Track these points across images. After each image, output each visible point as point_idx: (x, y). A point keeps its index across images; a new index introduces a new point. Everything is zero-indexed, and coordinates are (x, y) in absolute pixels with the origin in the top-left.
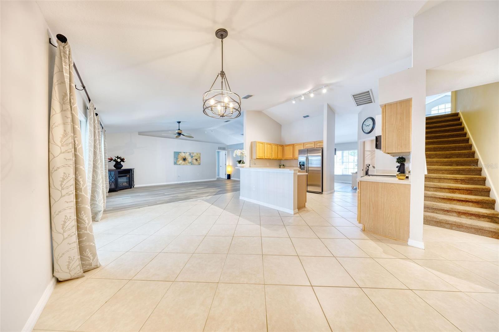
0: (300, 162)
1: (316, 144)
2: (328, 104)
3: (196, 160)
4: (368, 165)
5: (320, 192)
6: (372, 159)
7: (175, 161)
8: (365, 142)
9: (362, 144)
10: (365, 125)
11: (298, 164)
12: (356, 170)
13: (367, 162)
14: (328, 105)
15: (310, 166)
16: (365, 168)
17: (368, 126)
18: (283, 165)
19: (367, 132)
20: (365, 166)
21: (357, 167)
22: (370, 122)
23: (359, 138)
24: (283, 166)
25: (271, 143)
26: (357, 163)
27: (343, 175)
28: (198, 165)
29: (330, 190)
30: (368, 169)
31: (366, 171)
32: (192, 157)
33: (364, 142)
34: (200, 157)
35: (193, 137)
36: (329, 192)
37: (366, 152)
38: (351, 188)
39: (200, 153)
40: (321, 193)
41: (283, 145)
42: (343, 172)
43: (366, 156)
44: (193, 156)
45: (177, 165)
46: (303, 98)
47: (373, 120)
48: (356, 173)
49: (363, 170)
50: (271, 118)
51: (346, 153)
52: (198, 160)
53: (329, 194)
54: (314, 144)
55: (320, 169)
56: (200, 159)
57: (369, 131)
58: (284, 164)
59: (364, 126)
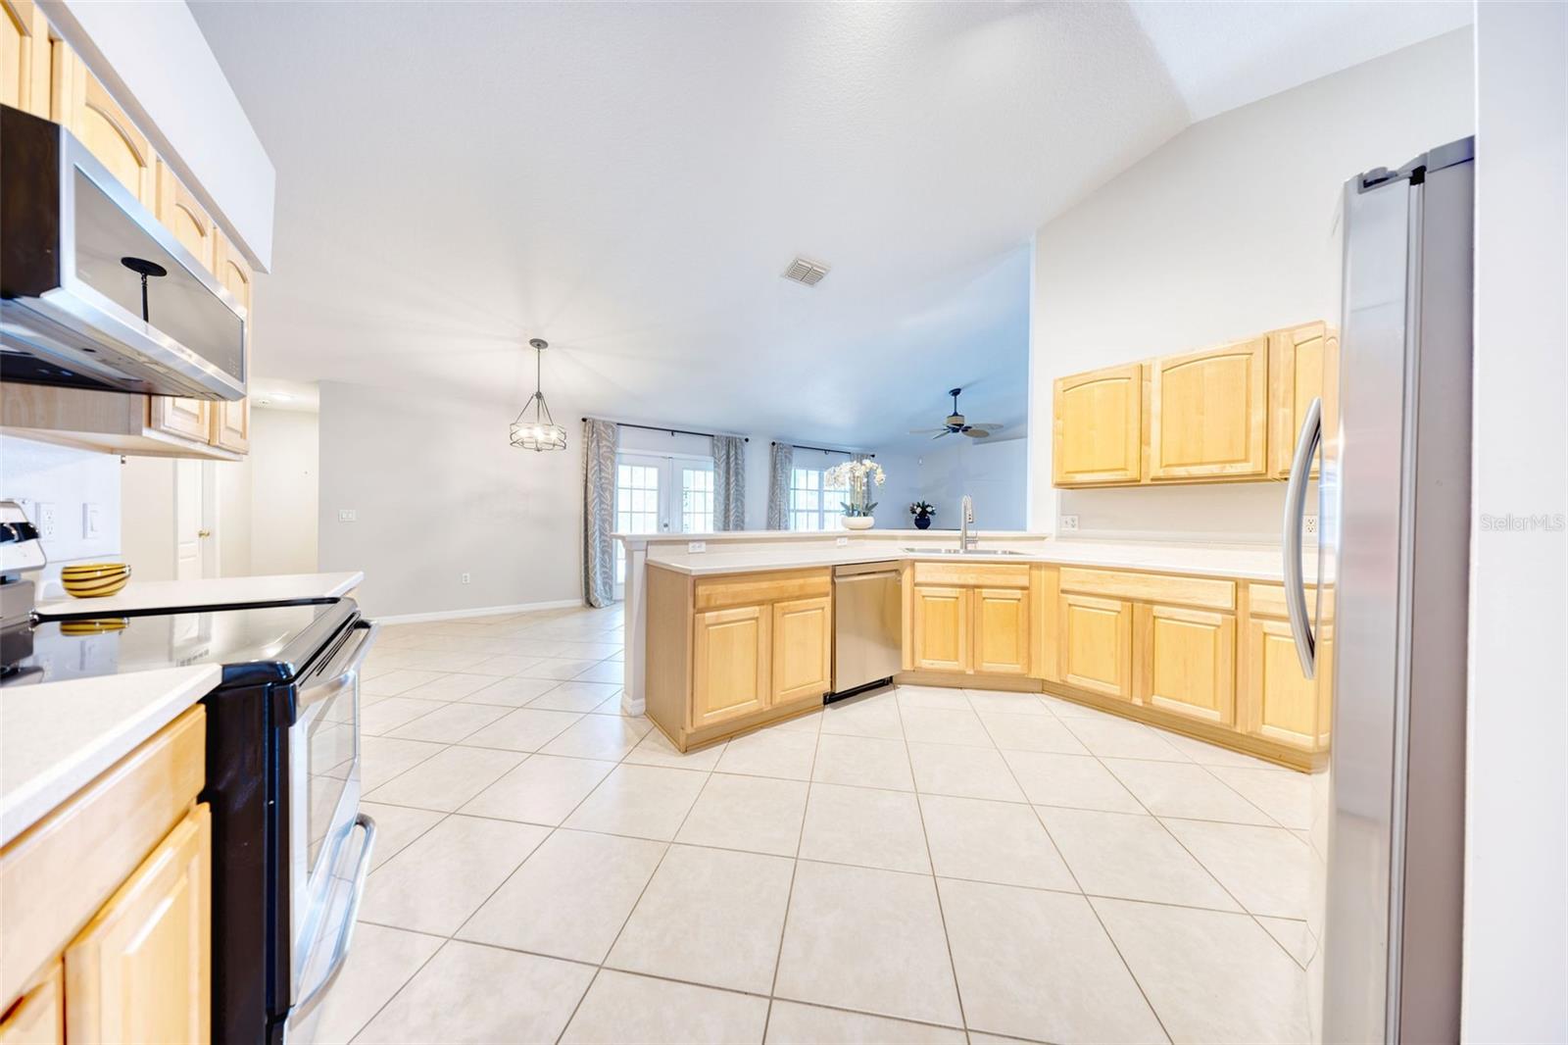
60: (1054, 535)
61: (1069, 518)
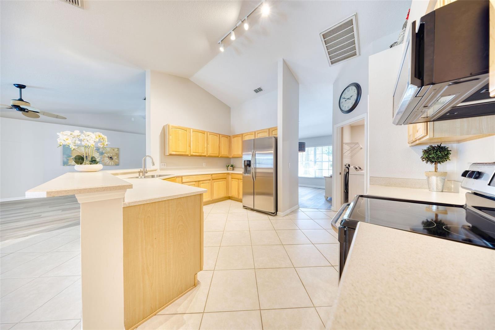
0: (245, 161)
1: (271, 131)
2: (283, 59)
3: (111, 158)
4: (348, 166)
5: (273, 212)
6: (352, 157)
7: (65, 160)
8: (344, 128)
9: (340, 131)
10: (344, 98)
11: (242, 164)
12: (331, 173)
13: (346, 161)
14: (284, 62)
15: (258, 166)
16: (344, 170)
17: (348, 99)
18: (232, 166)
19: (347, 109)
20: (344, 167)
21: (331, 168)
22: (353, 91)
23: (335, 122)
24: (232, 168)
25: (205, 131)
26: (332, 163)
27: (316, 178)
28: (114, 165)
29: (290, 208)
30: (348, 172)
31: (344, 174)
32: (102, 154)
33: (342, 128)
34: (118, 155)
35: (66, 118)
36: (288, 211)
37: (344, 145)
38: (325, 199)
39: (118, 148)
40: (275, 214)
41: (230, 136)
42: (315, 174)
43: (344, 151)
44: (104, 152)
45: (69, 165)
46: (233, 37)
47: (358, 87)
48: (331, 177)
49: (340, 174)
50: (214, 97)
51: (319, 149)
52: (115, 158)
53: (287, 215)
54: (268, 132)
55: (273, 171)
56: (118, 157)
57: (351, 107)
58: (234, 164)
59: (342, 100)
60: (159, 169)
61: (163, 164)
